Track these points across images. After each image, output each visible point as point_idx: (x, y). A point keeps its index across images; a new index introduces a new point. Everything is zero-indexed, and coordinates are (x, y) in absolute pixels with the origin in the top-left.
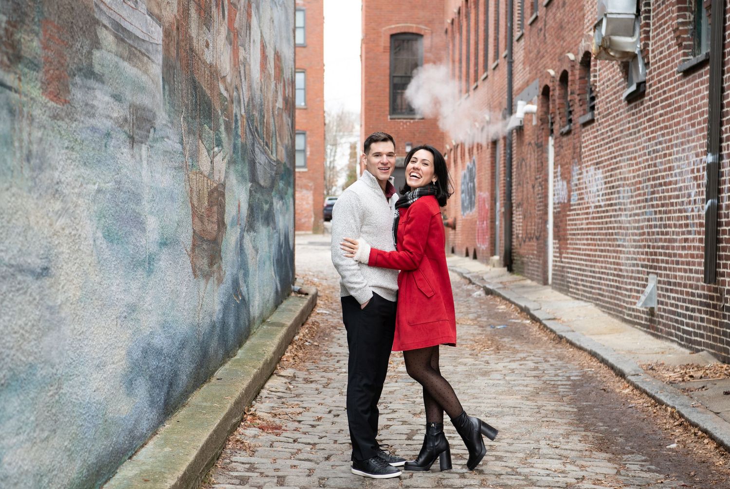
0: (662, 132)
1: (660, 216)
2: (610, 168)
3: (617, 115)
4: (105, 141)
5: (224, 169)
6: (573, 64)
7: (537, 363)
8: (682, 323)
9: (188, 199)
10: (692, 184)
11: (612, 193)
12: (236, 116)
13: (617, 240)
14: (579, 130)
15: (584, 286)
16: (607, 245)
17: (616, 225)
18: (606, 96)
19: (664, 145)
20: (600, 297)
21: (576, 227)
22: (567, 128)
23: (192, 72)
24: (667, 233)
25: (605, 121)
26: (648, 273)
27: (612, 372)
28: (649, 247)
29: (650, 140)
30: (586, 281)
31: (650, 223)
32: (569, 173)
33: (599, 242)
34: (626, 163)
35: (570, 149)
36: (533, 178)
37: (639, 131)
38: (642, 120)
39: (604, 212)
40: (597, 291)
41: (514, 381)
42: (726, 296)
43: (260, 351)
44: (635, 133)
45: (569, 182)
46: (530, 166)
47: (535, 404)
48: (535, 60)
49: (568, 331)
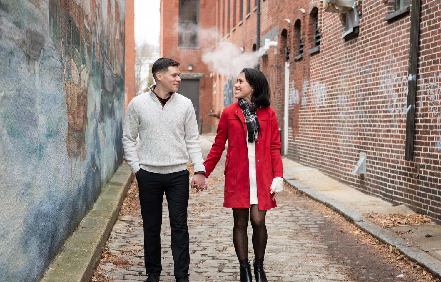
0: (372, 60)
1: (369, 114)
2: (331, 82)
3: (337, 49)
4: (9, 58)
5: (87, 80)
6: (304, 15)
7: (291, 211)
8: (385, 185)
9: (65, 101)
10: (394, 94)
11: (332, 99)
12: (94, 43)
13: (336, 129)
14: (308, 58)
15: (311, 157)
16: (328, 132)
17: (335, 119)
18: (328, 36)
19: (373, 68)
20: (323, 165)
21: (305, 120)
22: (300, 56)
23: (68, 10)
24: (374, 126)
25: (328, 52)
26: (360, 151)
27: (343, 218)
28: (360, 134)
29: (362, 65)
30: (312, 154)
31: (362, 119)
32: (301, 85)
33: (322, 130)
34: (344, 80)
35: (301, 70)
36: (274, 88)
37: (353, 59)
38: (355, 52)
39: (326, 111)
40: (321, 161)
41: (280, 224)
42: (420, 169)
43: (109, 205)
44: (350, 60)
45: (300, 91)
46: (272, 80)
47: (298, 242)
48: (276, 13)
49: (305, 188)
